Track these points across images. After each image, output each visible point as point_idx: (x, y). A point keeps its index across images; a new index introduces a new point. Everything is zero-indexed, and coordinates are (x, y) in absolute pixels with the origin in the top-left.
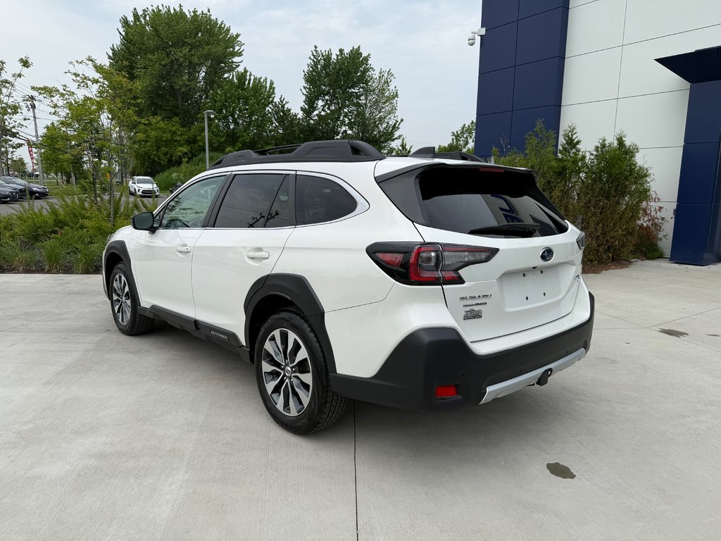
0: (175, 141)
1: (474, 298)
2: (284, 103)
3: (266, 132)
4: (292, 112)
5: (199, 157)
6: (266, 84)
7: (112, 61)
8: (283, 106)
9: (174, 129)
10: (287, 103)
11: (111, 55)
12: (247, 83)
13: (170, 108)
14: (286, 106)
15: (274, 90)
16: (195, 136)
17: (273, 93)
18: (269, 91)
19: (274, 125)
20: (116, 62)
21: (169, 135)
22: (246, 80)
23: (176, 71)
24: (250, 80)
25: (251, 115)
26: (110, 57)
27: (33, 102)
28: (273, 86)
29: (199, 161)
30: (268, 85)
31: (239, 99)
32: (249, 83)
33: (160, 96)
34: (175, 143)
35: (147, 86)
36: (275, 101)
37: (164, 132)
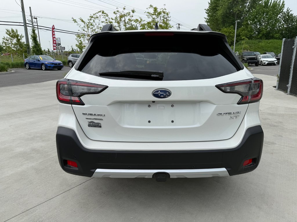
0: (231, 36)
1: (91, 115)
2: (289, 11)
3: (277, 28)
4: (293, 15)
5: (239, 43)
6: (280, 3)
7: (210, 5)
8: (289, 13)
9: (231, 31)
10: (291, 11)
11: (210, 2)
12: (269, 4)
13: (231, 22)
14: (290, 13)
15: (284, 6)
16: (240, 33)
17: (284, 7)
18: (281, 6)
19: (282, 23)
20: (211, 5)
21: (228, 34)
22: (269, 3)
23: (235, 4)
24: (271, 2)
25: (269, 19)
26: (209, 4)
27: (179, 26)
28: (284, 3)
29: (239, 44)
30: (281, 4)
31: (263, 13)
32: (271, 4)
33: (227, 17)
34: (230, 37)
35: (222, 13)
36: (284, 11)
37: (226, 33)
